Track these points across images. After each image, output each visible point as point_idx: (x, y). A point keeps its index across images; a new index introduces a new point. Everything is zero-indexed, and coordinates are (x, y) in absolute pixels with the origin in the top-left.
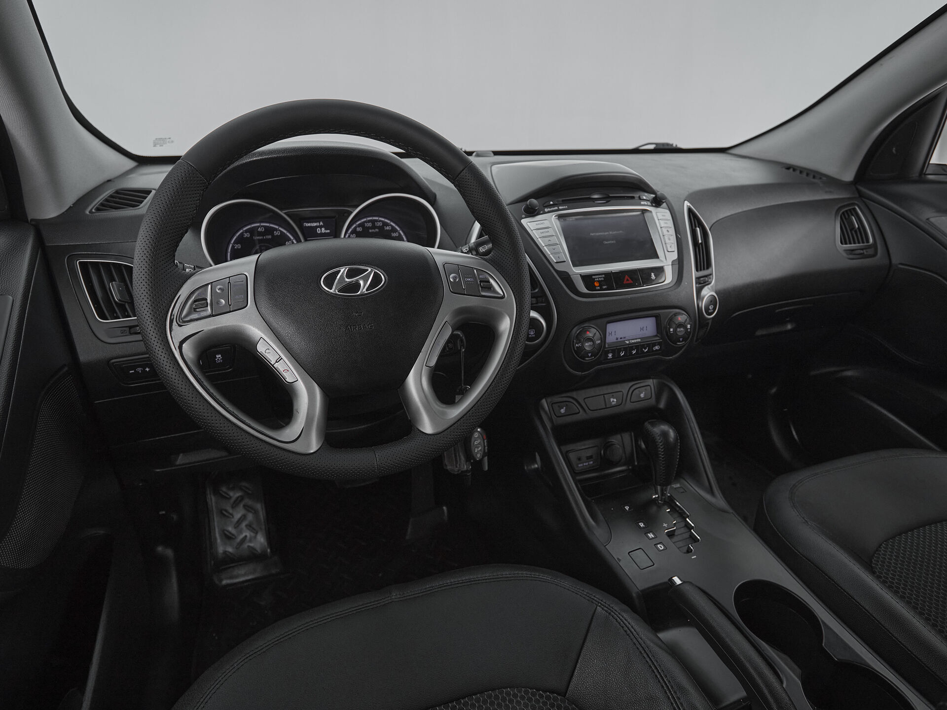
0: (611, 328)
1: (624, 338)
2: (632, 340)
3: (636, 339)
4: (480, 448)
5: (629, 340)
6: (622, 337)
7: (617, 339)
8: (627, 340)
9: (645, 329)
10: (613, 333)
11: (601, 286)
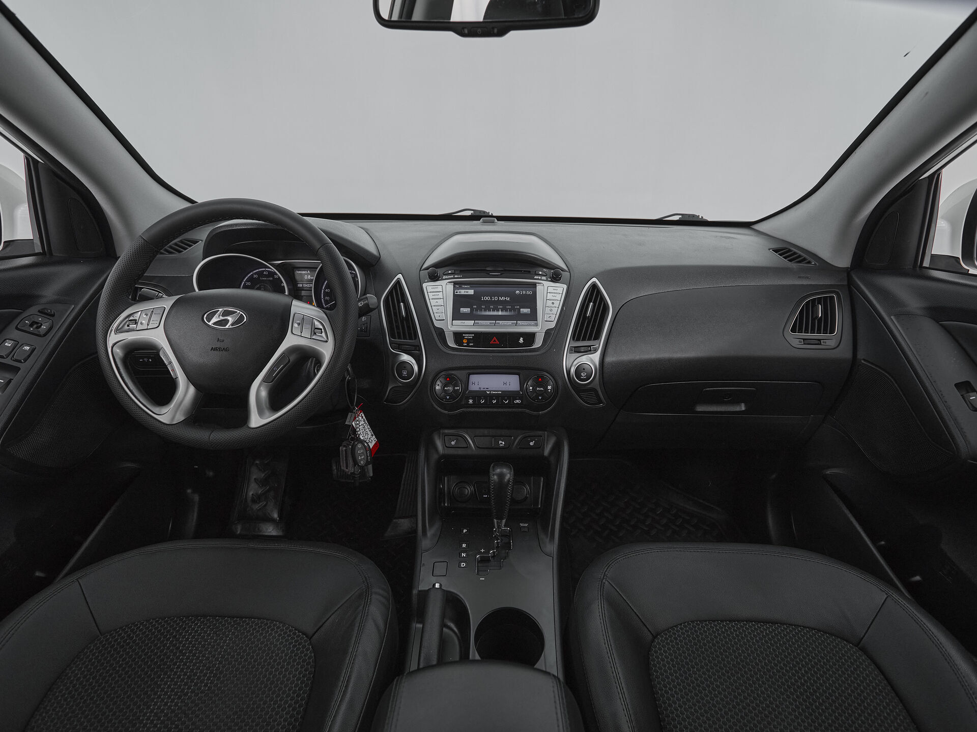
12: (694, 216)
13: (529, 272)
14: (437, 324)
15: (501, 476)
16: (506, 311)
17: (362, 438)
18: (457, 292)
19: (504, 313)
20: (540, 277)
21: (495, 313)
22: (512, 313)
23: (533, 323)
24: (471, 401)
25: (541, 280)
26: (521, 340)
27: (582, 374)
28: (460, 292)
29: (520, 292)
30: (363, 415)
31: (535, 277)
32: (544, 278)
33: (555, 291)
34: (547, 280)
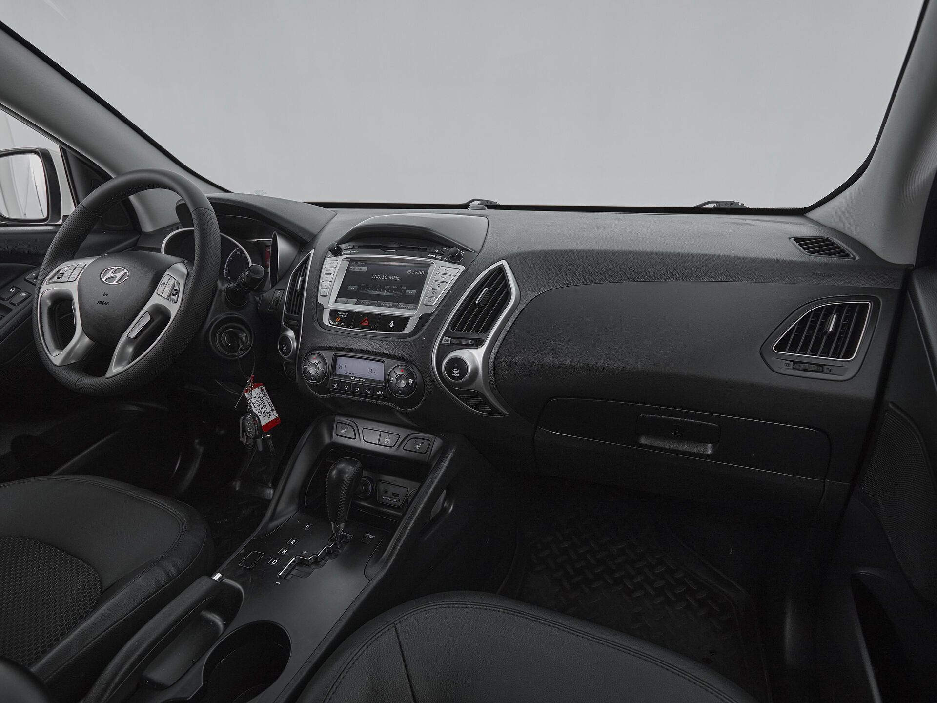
0: (342, 361)
1: (353, 374)
2: (359, 378)
3: (362, 378)
4: (252, 430)
5: (355, 377)
6: (352, 372)
7: (346, 373)
8: (353, 377)
9: (373, 371)
10: (343, 367)
11: (339, 322)
12: (732, 203)
13: (426, 249)
14: (321, 300)
15: (341, 473)
16: (392, 291)
17: (255, 411)
18: (351, 269)
19: (389, 294)
20: (434, 256)
21: (380, 293)
22: (397, 294)
23: (413, 306)
24: (335, 385)
25: (435, 259)
26: (392, 324)
27: (454, 370)
28: (354, 269)
29: (412, 272)
30: (264, 388)
31: (429, 256)
32: (440, 257)
33: (447, 272)
34: (442, 260)
